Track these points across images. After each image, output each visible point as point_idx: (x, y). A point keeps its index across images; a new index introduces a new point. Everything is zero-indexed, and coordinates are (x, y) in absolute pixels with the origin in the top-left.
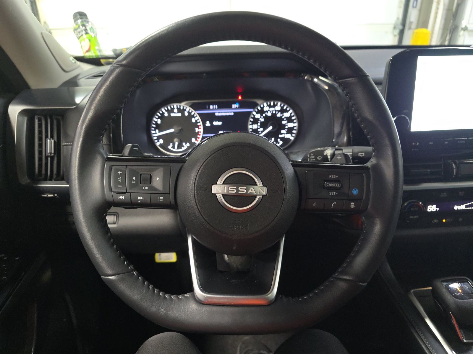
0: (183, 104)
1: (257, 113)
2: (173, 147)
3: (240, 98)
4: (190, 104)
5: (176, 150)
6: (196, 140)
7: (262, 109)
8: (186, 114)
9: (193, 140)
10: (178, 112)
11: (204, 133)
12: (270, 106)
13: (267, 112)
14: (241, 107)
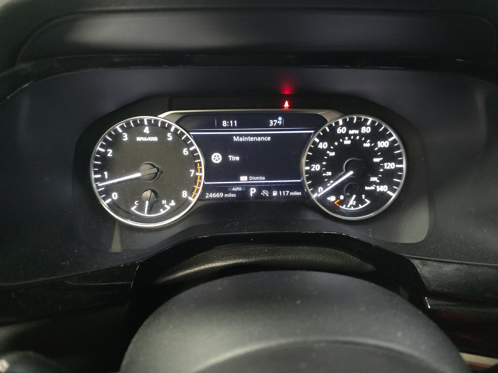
0: (162, 117)
1: (322, 139)
2: (141, 208)
3: (287, 105)
4: (178, 117)
5: (145, 214)
6: (190, 194)
7: (333, 129)
8: (170, 137)
9: (185, 194)
10: (152, 134)
11: (206, 179)
12: (349, 125)
13: (343, 136)
14: (287, 124)
